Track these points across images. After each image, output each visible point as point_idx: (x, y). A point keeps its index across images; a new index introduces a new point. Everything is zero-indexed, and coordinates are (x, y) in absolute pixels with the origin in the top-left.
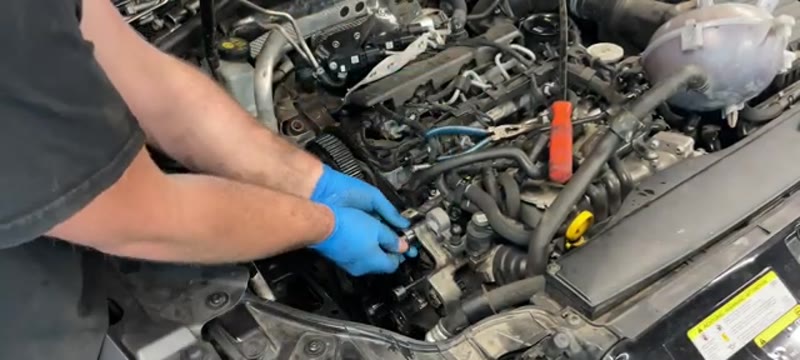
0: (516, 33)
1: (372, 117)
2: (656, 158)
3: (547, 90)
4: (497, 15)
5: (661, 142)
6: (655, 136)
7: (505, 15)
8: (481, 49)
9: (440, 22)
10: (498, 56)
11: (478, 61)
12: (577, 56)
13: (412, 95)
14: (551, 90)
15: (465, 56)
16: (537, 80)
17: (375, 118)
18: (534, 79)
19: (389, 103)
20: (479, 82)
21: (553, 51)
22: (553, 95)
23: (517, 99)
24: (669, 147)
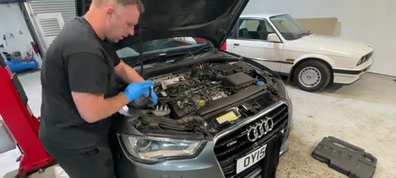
0: (198, 79)
3: (201, 87)
7: (196, 77)
8: (191, 80)
9: (185, 77)
10: (194, 81)
11: (190, 82)
12: (207, 81)
13: (177, 86)
15: (188, 81)
18: (199, 84)
21: (203, 81)
22: (203, 87)
23: (196, 87)
24: (220, 94)
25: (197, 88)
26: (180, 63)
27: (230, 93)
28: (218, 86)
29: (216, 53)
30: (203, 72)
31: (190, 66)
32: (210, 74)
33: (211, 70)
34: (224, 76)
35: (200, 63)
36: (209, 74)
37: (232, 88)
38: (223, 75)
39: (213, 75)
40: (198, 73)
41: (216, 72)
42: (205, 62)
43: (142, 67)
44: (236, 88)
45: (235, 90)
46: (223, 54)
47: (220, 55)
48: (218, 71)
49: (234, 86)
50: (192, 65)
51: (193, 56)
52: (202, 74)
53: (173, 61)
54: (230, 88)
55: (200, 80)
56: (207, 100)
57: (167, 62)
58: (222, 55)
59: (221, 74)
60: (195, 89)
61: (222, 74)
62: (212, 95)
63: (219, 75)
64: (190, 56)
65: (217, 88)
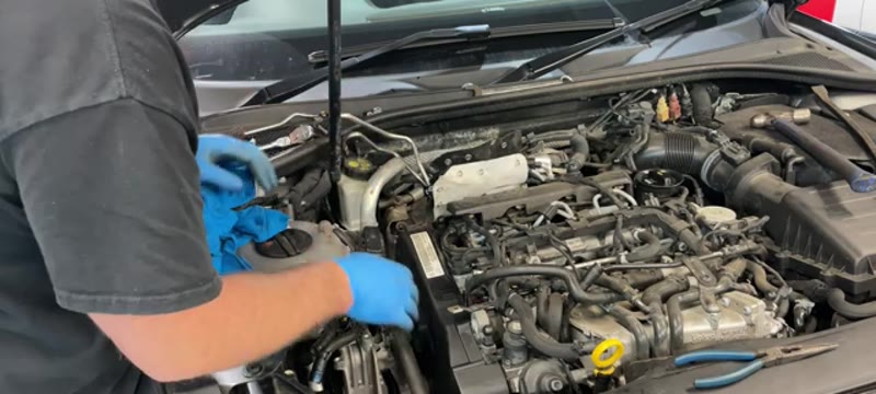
0: (628, 180)
1: (458, 225)
2: (718, 312)
3: (636, 235)
4: (616, 164)
5: (732, 300)
6: (728, 294)
7: (623, 164)
8: (582, 188)
9: (560, 162)
10: (598, 196)
11: (578, 198)
12: (675, 208)
13: (502, 214)
14: (640, 234)
15: (567, 190)
16: (624, 221)
17: (460, 228)
18: (620, 219)
19: (478, 216)
20: (569, 214)
21: (655, 201)
22: (644, 241)
23: (601, 235)
24: (738, 307)
25: (609, 240)
26: (551, 81)
27: (805, 304)
28: (738, 248)
29: (767, 31)
30: (671, 139)
31: (601, 101)
32: (707, 155)
33: (711, 139)
34: (788, 187)
35: (660, 88)
36: (697, 154)
37: (830, 272)
38: (784, 177)
39: (720, 169)
40: (636, 149)
41: (742, 155)
42: (690, 85)
43: (335, 91)
44: (856, 278)
45: (840, 294)
46: (810, 43)
47: (793, 46)
48: (756, 151)
49: (844, 261)
50: (616, 96)
51: (631, 44)
52: (657, 150)
53: (517, 64)
54: (813, 273)
55: (639, 191)
56: (649, 332)
57: (485, 67)
58: (799, 47)
59: (772, 168)
60: (595, 244)
61: (780, 168)
62: (689, 305)
63: (760, 178)
64: (619, 40)
65: (728, 260)
